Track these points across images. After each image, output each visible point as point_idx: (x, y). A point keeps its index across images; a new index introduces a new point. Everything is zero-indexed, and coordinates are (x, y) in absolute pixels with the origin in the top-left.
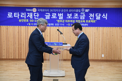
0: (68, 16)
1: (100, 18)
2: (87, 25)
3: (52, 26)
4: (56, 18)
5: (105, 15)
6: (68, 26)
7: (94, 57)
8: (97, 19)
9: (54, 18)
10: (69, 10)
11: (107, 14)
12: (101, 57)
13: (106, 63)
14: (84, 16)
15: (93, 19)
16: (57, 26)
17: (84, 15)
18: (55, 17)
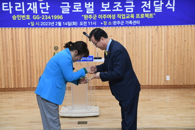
0: (103, 7)
1: (161, 8)
2: (138, 22)
4: (82, 11)
5: (172, 3)
6: (103, 26)
7: (152, 81)
8: (156, 11)
9: (77, 11)
11: (174, 1)
12: (165, 80)
13: (173, 91)
14: (132, 6)
15: (150, 11)
16: (83, 26)
17: (132, 4)
18: (79, 10)
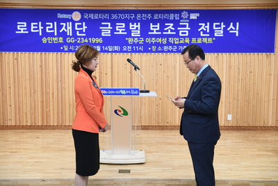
0: (152, 29)
1: (222, 32)
3: (116, 52)
4: (126, 33)
5: (235, 26)
6: (151, 51)
8: (216, 35)
9: (120, 33)
10: (153, 16)
11: (238, 23)
12: (226, 120)
13: (235, 134)
14: (187, 28)
15: (208, 35)
16: (127, 52)
17: (187, 26)
18: (122, 31)
